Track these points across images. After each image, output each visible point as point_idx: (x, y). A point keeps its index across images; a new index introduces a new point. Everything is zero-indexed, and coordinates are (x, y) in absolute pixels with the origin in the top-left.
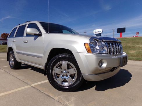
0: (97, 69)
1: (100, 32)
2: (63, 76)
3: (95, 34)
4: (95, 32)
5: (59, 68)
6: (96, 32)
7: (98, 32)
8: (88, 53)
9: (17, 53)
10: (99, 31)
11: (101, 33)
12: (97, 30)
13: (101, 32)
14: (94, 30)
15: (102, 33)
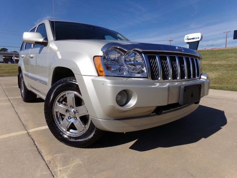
0: (113, 110)
1: (196, 38)
2: (70, 118)
3: (188, 43)
4: (188, 39)
5: (63, 102)
6: (190, 39)
7: (193, 39)
8: (99, 76)
9: (25, 75)
10: (196, 36)
11: (198, 42)
12: (191, 36)
13: (199, 38)
14: (186, 36)
15: (201, 40)
